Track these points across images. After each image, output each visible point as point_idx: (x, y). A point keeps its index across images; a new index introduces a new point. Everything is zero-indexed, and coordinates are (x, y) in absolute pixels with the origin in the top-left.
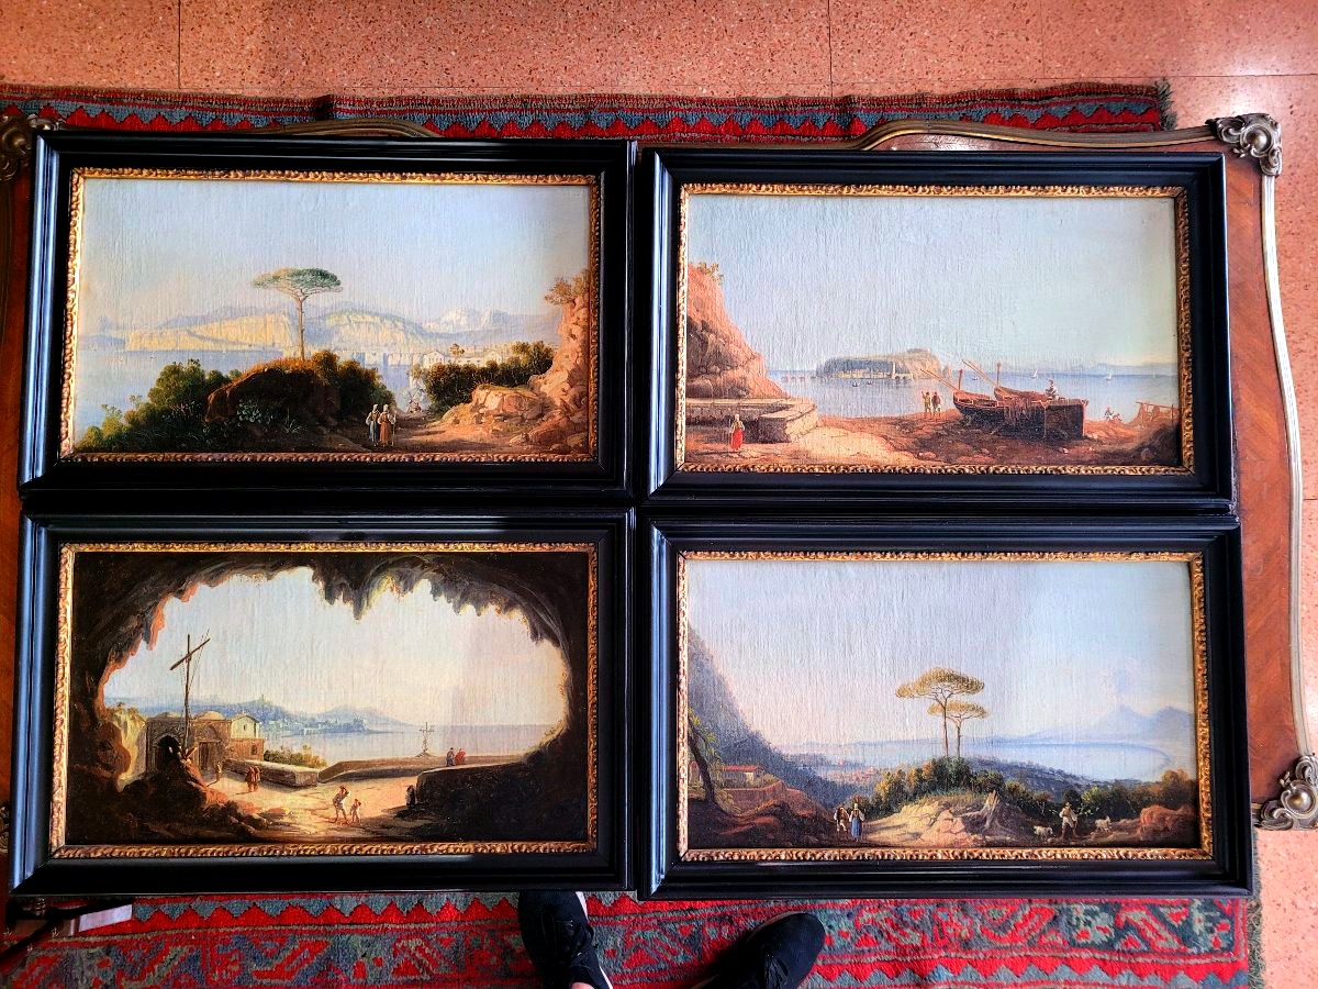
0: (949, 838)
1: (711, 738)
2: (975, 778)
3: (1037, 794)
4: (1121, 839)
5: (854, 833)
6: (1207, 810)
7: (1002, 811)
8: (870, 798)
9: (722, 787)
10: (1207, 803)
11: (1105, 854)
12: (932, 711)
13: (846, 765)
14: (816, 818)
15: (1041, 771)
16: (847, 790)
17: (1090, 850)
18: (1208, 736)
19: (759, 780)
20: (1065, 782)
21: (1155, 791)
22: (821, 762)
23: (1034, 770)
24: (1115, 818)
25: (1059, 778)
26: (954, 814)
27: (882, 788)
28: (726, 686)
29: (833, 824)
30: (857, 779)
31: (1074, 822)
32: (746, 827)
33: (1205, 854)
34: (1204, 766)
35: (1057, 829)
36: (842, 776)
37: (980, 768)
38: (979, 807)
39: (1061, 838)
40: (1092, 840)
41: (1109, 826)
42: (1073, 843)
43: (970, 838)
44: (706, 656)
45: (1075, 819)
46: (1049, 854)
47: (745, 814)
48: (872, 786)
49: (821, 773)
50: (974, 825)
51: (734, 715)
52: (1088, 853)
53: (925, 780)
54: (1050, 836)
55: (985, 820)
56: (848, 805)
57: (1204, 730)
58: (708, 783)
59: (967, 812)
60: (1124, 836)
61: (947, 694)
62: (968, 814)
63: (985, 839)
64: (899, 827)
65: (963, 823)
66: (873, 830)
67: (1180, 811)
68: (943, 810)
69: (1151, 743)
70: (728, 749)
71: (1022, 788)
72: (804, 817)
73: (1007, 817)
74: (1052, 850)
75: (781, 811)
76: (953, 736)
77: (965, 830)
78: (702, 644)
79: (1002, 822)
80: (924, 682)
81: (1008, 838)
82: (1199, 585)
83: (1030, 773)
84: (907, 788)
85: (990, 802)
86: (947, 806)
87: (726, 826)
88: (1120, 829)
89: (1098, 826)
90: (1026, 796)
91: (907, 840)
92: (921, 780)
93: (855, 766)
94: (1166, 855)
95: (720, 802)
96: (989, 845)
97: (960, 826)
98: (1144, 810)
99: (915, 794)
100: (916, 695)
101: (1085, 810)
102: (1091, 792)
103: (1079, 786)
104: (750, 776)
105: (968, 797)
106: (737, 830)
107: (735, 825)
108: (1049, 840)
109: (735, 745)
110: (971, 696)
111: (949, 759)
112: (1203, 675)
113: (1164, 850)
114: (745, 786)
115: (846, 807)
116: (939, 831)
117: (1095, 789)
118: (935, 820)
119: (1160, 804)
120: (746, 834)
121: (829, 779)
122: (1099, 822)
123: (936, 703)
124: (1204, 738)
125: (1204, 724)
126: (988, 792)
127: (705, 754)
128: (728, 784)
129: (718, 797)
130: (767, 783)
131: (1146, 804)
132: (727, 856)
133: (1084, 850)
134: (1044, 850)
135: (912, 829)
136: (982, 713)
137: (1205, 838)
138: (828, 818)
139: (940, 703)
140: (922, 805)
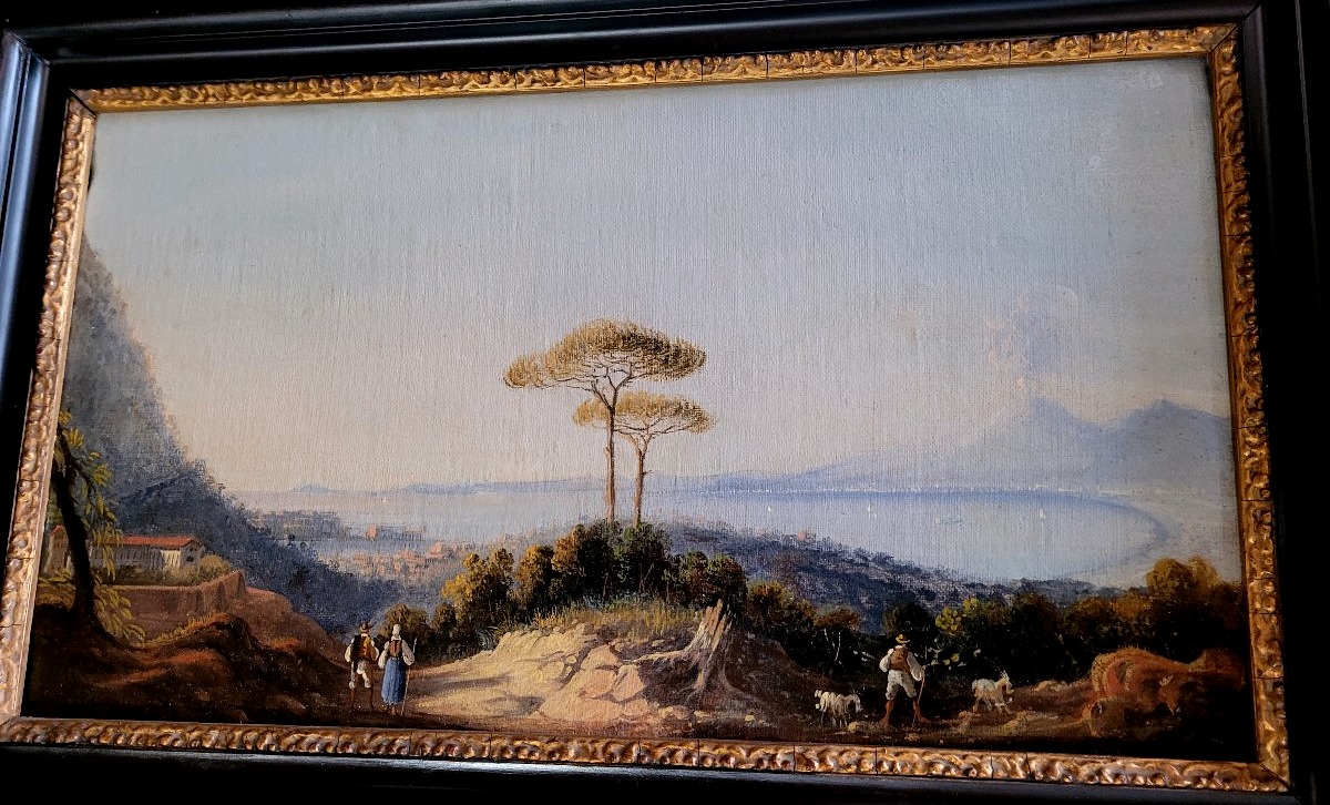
0: (609, 713)
1: (102, 474)
2: (675, 571)
3: (823, 612)
4: (1040, 730)
5: (387, 694)
6: (1270, 661)
7: (736, 649)
8: (431, 613)
9: (109, 582)
10: (1269, 643)
11: (990, 765)
12: (583, 416)
13: (383, 536)
14: (308, 656)
15: (833, 556)
16: (379, 592)
17: (955, 756)
18: (1266, 468)
19: (190, 567)
20: (894, 585)
21: (1130, 610)
22: (327, 528)
23: (817, 553)
24: (1022, 678)
25: (878, 574)
26: (622, 656)
27: (457, 590)
28: (144, 366)
29: (343, 672)
30: (405, 568)
31: (917, 685)
32: (152, 673)
33: (1268, 777)
34: (1260, 544)
35: (873, 700)
36: (370, 562)
37: (690, 548)
38: (682, 640)
39: (884, 723)
40: (961, 730)
41: (1006, 697)
42: (911, 737)
43: (660, 715)
44: (112, 305)
45: (918, 675)
46: (844, 758)
47: (153, 644)
48: (436, 586)
49: (325, 555)
50: (668, 683)
51: (154, 427)
52: (947, 763)
53: (557, 575)
54: (854, 716)
55: (694, 672)
56: (377, 630)
57: (1256, 453)
58: (84, 576)
59: (653, 650)
60: (1049, 723)
61: (618, 378)
62: (656, 656)
63: (692, 717)
64: (492, 682)
65: (643, 676)
66: (430, 689)
67: (1199, 665)
68: (596, 645)
69: (1113, 491)
70: (133, 500)
71: (788, 594)
72: (280, 654)
73: (749, 667)
74: (854, 753)
75: (232, 637)
76: (627, 472)
77: (647, 694)
78: (108, 280)
79: (735, 680)
80: (571, 352)
81: (749, 718)
82: (1231, 102)
83: (807, 560)
84: (515, 592)
85: (708, 630)
86: (606, 635)
87: (110, 668)
88: (1040, 705)
89: (979, 695)
90: (798, 615)
91: (506, 714)
92: (548, 573)
93: (406, 538)
94: (1155, 777)
95: (103, 615)
96: (703, 733)
97: (633, 682)
98: (1101, 659)
99: (532, 606)
100: (549, 381)
101: (942, 656)
102: (960, 612)
103: (930, 595)
104: (173, 558)
105: (659, 615)
106: (135, 678)
107: (130, 666)
108: (852, 726)
109: (150, 490)
110: (676, 382)
111: (615, 526)
112: (1247, 317)
113: (1153, 763)
114: (159, 580)
115: (375, 632)
116: (583, 693)
117: (969, 603)
118: (576, 668)
119: (1142, 643)
120: (147, 688)
121: (342, 569)
122: (981, 686)
123: (594, 398)
124: (1255, 475)
125: (1254, 440)
126: (704, 606)
127: (84, 509)
128: (125, 575)
129: (100, 604)
130: (206, 576)
131: (1110, 645)
132: (88, 733)
133: (935, 755)
134: (834, 750)
135: (522, 685)
136: (695, 417)
137: (1268, 733)
138: (329, 655)
139: (603, 399)
140: (547, 632)
